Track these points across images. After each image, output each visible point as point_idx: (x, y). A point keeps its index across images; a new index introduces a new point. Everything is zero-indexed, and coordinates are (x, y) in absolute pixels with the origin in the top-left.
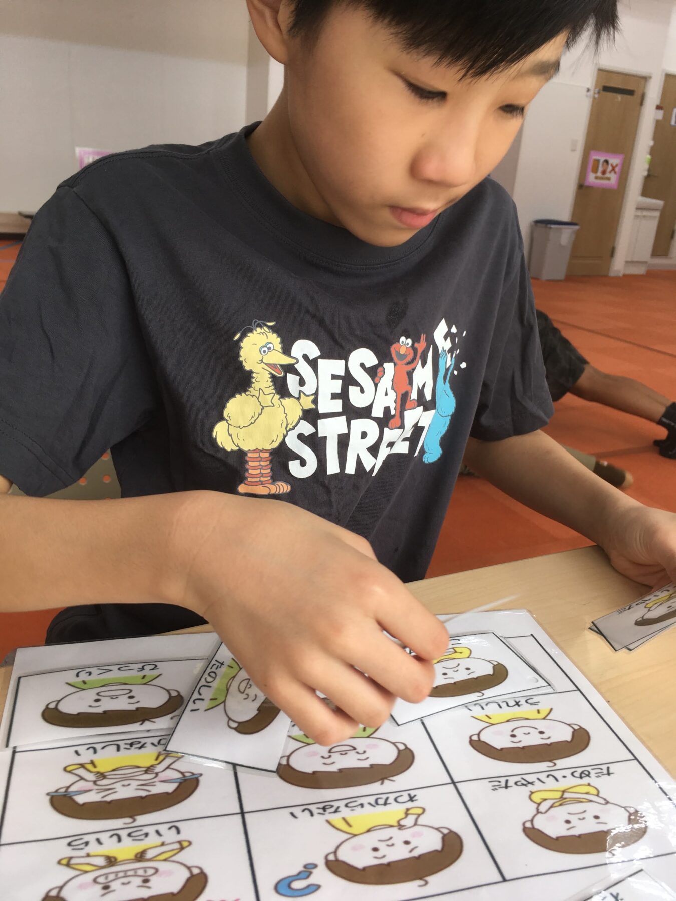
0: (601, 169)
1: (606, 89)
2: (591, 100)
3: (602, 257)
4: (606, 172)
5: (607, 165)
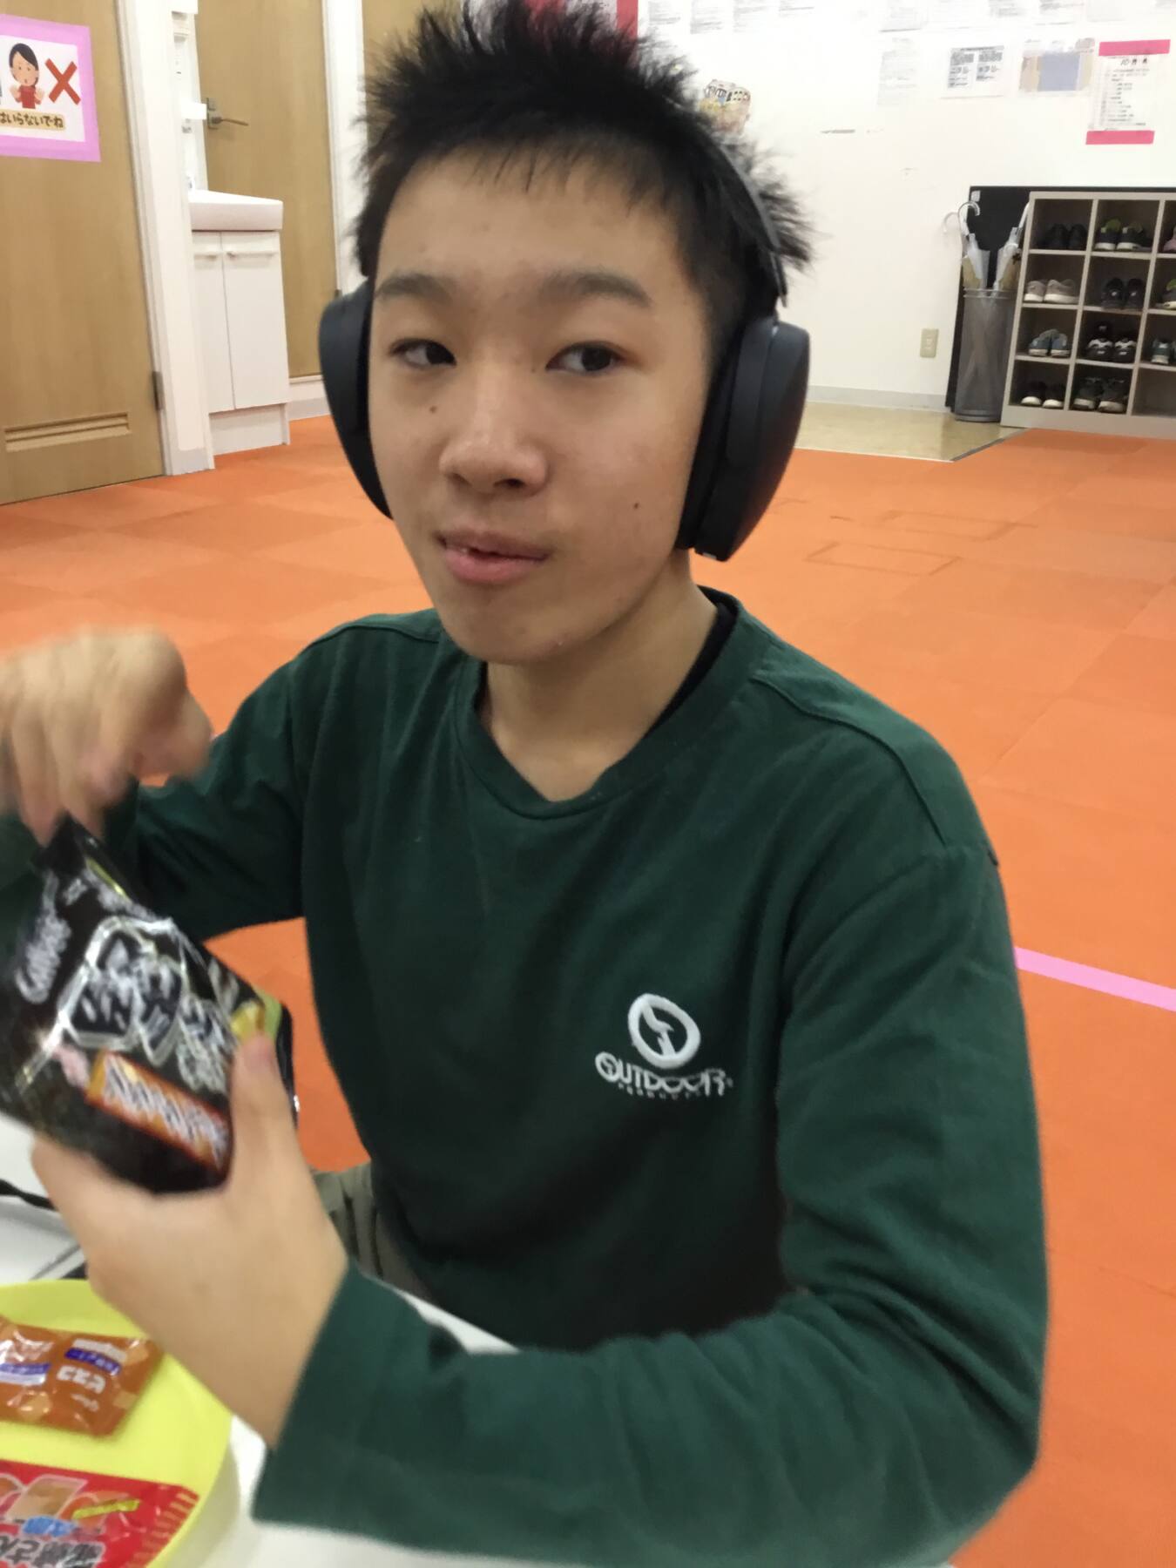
0: (9, 82)
3: (124, 416)
4: (37, 97)
5: (31, 66)
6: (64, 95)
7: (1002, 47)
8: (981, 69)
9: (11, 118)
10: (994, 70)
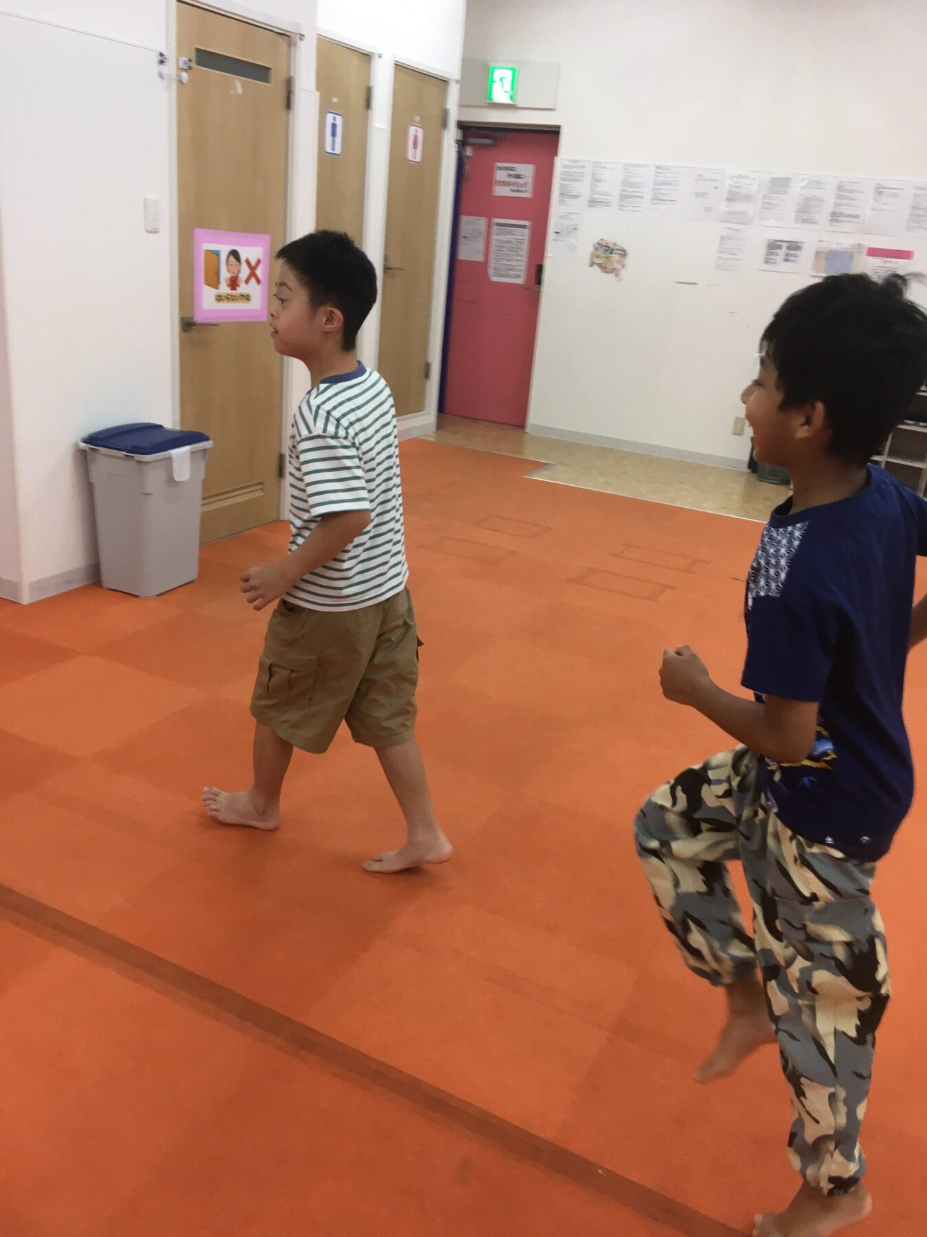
0: (225, 275)
1: (206, 58)
2: (174, 86)
3: (261, 483)
4: (238, 282)
5: (238, 263)
6: (253, 280)
7: (802, 243)
8: (787, 255)
9: (223, 298)
10: (796, 256)
